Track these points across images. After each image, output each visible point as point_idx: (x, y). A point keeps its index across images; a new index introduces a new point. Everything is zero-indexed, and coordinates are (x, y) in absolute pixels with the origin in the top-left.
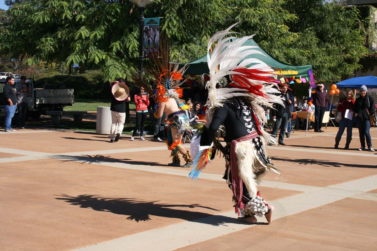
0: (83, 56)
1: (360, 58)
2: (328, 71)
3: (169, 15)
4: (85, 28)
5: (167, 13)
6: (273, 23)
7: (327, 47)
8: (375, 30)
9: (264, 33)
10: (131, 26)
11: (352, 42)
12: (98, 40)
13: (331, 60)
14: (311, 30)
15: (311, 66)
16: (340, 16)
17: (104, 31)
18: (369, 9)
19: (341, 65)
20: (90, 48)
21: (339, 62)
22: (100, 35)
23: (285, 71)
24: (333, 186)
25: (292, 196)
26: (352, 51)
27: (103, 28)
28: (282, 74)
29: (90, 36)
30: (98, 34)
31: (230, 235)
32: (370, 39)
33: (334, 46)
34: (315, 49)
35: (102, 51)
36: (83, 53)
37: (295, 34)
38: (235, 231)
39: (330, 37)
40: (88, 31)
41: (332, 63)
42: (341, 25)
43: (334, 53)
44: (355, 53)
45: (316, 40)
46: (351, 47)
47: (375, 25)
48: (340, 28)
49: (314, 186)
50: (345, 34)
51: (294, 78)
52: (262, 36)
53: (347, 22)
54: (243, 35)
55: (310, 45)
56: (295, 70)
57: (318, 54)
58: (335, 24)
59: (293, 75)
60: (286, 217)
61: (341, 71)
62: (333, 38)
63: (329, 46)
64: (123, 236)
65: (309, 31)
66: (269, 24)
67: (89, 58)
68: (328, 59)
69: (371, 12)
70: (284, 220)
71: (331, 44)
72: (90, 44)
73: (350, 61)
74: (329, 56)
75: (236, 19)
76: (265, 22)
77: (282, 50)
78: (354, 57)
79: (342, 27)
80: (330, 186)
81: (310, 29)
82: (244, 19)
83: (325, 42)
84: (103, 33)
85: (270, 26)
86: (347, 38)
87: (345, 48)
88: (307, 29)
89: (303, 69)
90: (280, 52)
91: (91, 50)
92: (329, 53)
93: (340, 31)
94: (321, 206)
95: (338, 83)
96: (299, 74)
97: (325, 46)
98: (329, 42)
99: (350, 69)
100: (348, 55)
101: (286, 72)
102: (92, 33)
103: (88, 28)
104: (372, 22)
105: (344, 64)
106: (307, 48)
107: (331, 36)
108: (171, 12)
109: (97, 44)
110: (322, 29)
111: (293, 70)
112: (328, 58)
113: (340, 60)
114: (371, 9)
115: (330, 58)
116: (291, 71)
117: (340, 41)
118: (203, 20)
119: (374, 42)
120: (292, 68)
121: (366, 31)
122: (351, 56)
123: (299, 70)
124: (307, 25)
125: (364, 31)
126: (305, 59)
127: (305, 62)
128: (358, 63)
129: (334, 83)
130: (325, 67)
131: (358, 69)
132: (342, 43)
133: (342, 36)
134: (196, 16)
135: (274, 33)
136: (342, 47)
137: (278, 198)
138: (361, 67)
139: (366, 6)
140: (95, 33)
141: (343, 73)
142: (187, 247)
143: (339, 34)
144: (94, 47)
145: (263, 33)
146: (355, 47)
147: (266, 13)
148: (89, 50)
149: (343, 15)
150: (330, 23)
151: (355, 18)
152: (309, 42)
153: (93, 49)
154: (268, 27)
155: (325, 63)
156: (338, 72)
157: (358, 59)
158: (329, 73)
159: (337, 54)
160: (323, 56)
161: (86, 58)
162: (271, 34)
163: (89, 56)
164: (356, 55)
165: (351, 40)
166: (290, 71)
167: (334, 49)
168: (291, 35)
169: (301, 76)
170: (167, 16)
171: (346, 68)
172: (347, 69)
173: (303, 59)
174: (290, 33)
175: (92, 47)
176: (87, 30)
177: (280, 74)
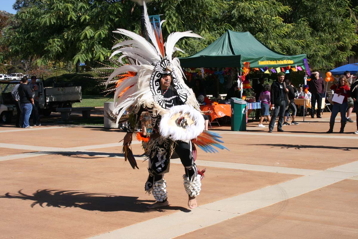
0: (89, 54)
1: (352, 45)
2: (321, 59)
3: (168, 12)
4: (89, 28)
5: (167, 11)
6: (267, 16)
7: (320, 36)
9: (260, 25)
10: (133, 24)
11: (344, 30)
12: (102, 39)
13: (324, 48)
14: (304, 21)
15: (306, 55)
16: (332, 6)
17: (108, 30)
19: (334, 52)
20: (95, 47)
21: (332, 50)
22: (104, 34)
23: (280, 61)
24: (332, 169)
25: (293, 180)
26: (344, 38)
27: (106, 27)
28: (278, 64)
29: (95, 35)
30: (102, 33)
31: (235, 219)
33: (327, 35)
34: (309, 38)
35: (107, 49)
36: (89, 52)
37: (289, 25)
38: (239, 215)
40: (92, 31)
41: (325, 51)
42: (333, 14)
43: (327, 42)
44: (347, 41)
45: (309, 30)
46: (343, 35)
48: (332, 17)
49: (313, 169)
50: (337, 23)
51: (290, 67)
52: (257, 28)
53: (338, 11)
54: (240, 28)
55: (304, 34)
56: (291, 60)
57: (312, 44)
58: (327, 14)
59: (289, 65)
60: (287, 200)
61: (335, 59)
62: (326, 28)
63: (322, 35)
64: (134, 223)
65: (302, 21)
66: (264, 17)
67: (94, 56)
68: (321, 48)
70: (286, 203)
71: (324, 33)
72: (95, 43)
73: (342, 49)
74: (322, 45)
75: (232, 13)
76: (260, 15)
77: (277, 40)
78: (346, 44)
79: (334, 16)
80: (328, 169)
81: (303, 19)
82: (240, 12)
83: (318, 31)
84: (106, 32)
85: (265, 19)
86: (339, 27)
87: (337, 36)
88: (300, 20)
89: (298, 58)
90: (275, 42)
91: (96, 48)
92: (322, 42)
93: (332, 20)
94: (321, 188)
95: (332, 71)
96: (294, 63)
97: (319, 35)
98: (322, 31)
99: (343, 56)
100: (341, 43)
101: (282, 61)
102: (97, 33)
103: (92, 28)
105: (337, 52)
106: (301, 38)
107: (324, 26)
108: (170, 10)
109: (101, 43)
110: (315, 19)
111: (289, 59)
112: (321, 46)
113: (334, 48)
115: (324, 47)
116: (287, 60)
117: (333, 30)
118: (201, 15)
120: (287, 58)
122: (343, 43)
123: (294, 60)
124: (300, 17)
125: (356, 20)
126: (299, 49)
127: (299, 51)
128: (351, 50)
129: (328, 70)
130: (319, 56)
131: (351, 56)
132: (335, 32)
133: (334, 25)
134: (194, 12)
135: (269, 25)
136: (334, 35)
137: (279, 182)
138: (354, 54)
140: (99, 33)
141: (336, 60)
142: (194, 231)
143: (332, 23)
144: (98, 46)
145: (258, 25)
146: (348, 35)
147: (261, 6)
148: (94, 49)
149: (335, 4)
150: (322, 13)
151: (347, 7)
152: (302, 32)
153: (98, 48)
154: (263, 20)
155: (319, 51)
156: (331, 59)
157: (350, 47)
158: (323, 61)
159: (330, 43)
160: (316, 45)
161: (92, 56)
162: (266, 26)
163: (94, 55)
164: (348, 43)
165: (343, 29)
166: (285, 60)
167: (327, 38)
168: (286, 26)
169: (296, 65)
170: (167, 13)
171: (339, 55)
172: (341, 56)
173: (297, 49)
174: (285, 24)
175: (97, 46)
176: (92, 29)
177: (276, 64)
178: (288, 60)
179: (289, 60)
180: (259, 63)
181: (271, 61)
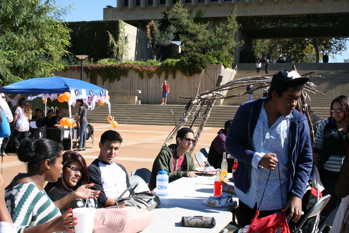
8: (125, 44)
18: (118, 23)
32: (120, 52)
39: (17, 25)
47: (126, 39)
69: (120, 26)
104: (122, 36)
114: (120, 23)
119: (125, 55)
121: (116, 44)
125: (115, 44)
139: (116, 20)
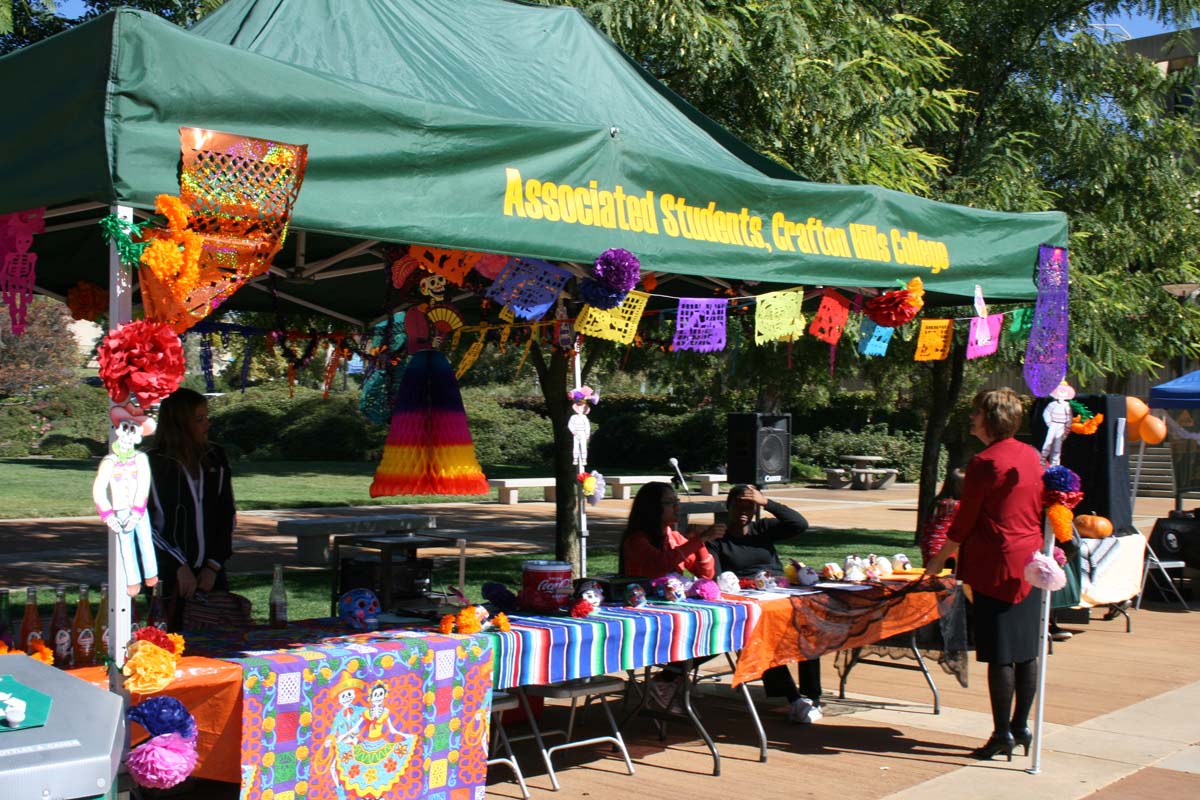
23: (814, 224)
28: (784, 245)
45: (1043, 199)
51: (917, 301)
56: (926, 230)
59: (909, 273)
65: (1008, 151)
68: (1098, 283)
96: (960, 271)
101: (835, 232)
111: (907, 222)
112: (1096, 278)
116: (883, 229)
123: (961, 237)
130: (1089, 319)
166: (870, 228)
169: (977, 293)
177: (757, 242)
178: (895, 232)
179: (913, 235)
180: (501, 194)
181: (697, 200)
